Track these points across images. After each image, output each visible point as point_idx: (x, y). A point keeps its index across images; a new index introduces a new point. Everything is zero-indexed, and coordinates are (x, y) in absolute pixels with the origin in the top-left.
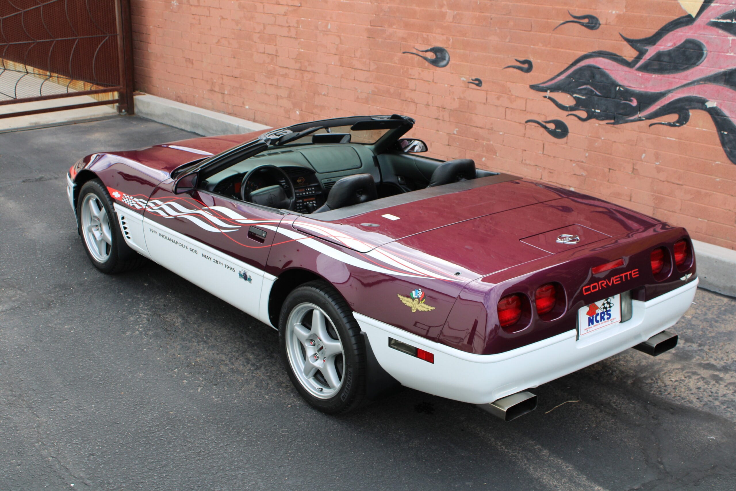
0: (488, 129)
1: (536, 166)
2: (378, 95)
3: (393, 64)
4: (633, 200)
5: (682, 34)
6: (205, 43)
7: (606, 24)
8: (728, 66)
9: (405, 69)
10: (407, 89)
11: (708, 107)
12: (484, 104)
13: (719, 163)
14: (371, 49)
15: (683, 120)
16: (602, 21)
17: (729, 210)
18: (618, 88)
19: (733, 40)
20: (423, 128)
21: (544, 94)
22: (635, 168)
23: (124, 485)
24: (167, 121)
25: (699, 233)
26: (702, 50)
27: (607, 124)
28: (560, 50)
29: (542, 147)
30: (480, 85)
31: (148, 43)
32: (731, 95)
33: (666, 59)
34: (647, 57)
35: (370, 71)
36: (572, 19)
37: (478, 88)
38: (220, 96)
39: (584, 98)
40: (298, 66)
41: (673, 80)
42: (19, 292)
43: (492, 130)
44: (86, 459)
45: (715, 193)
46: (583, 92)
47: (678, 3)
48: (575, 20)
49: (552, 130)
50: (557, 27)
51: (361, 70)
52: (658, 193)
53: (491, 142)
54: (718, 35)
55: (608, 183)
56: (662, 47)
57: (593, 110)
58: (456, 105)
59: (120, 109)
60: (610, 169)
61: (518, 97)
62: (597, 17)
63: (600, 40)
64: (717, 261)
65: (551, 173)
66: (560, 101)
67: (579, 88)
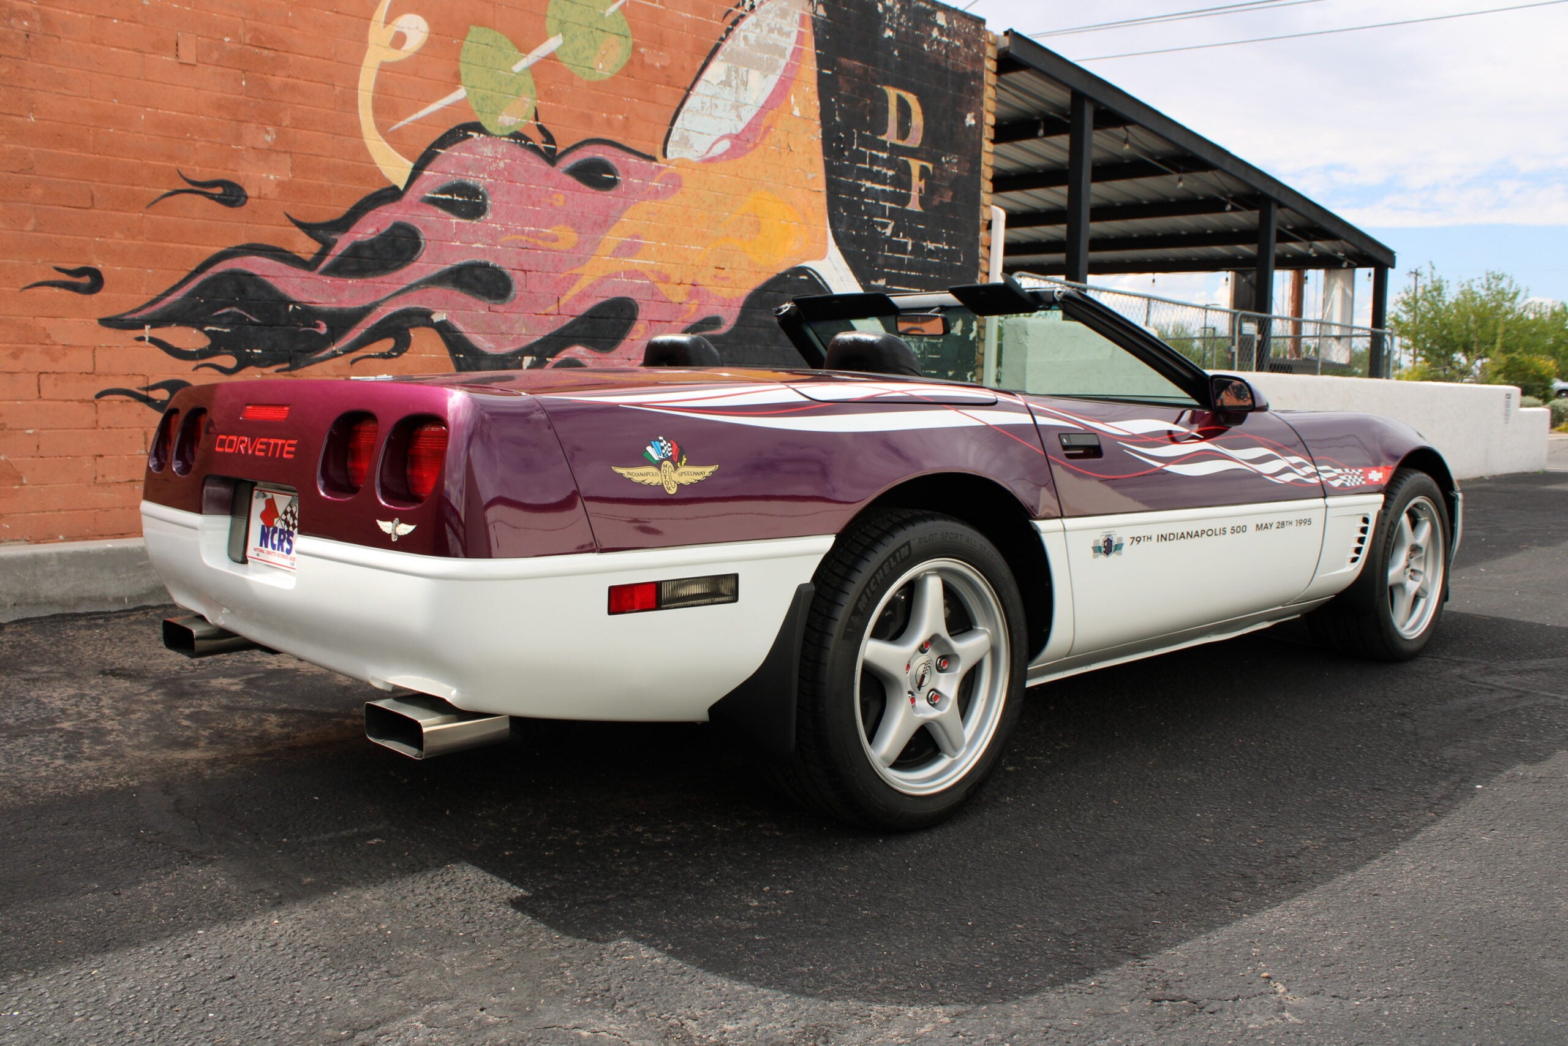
1: (132, 481)
5: (387, 214)
7: (259, 198)
8: (455, 260)
11: (435, 321)
15: (403, 345)
16: (251, 192)
18: (291, 307)
19: (457, 223)
21: (138, 333)
26: (418, 238)
27: (278, 371)
28: (166, 244)
29: (142, 439)
32: (463, 301)
33: (367, 253)
34: (338, 250)
36: (189, 187)
39: (229, 330)
41: (382, 285)
43: (3, 429)
46: (225, 320)
47: (378, 168)
48: (196, 188)
49: (161, 401)
50: (156, 201)
54: (437, 217)
56: (360, 236)
57: (248, 351)
61: (71, 346)
62: (240, 184)
63: (249, 225)
66: (176, 343)
67: (215, 314)
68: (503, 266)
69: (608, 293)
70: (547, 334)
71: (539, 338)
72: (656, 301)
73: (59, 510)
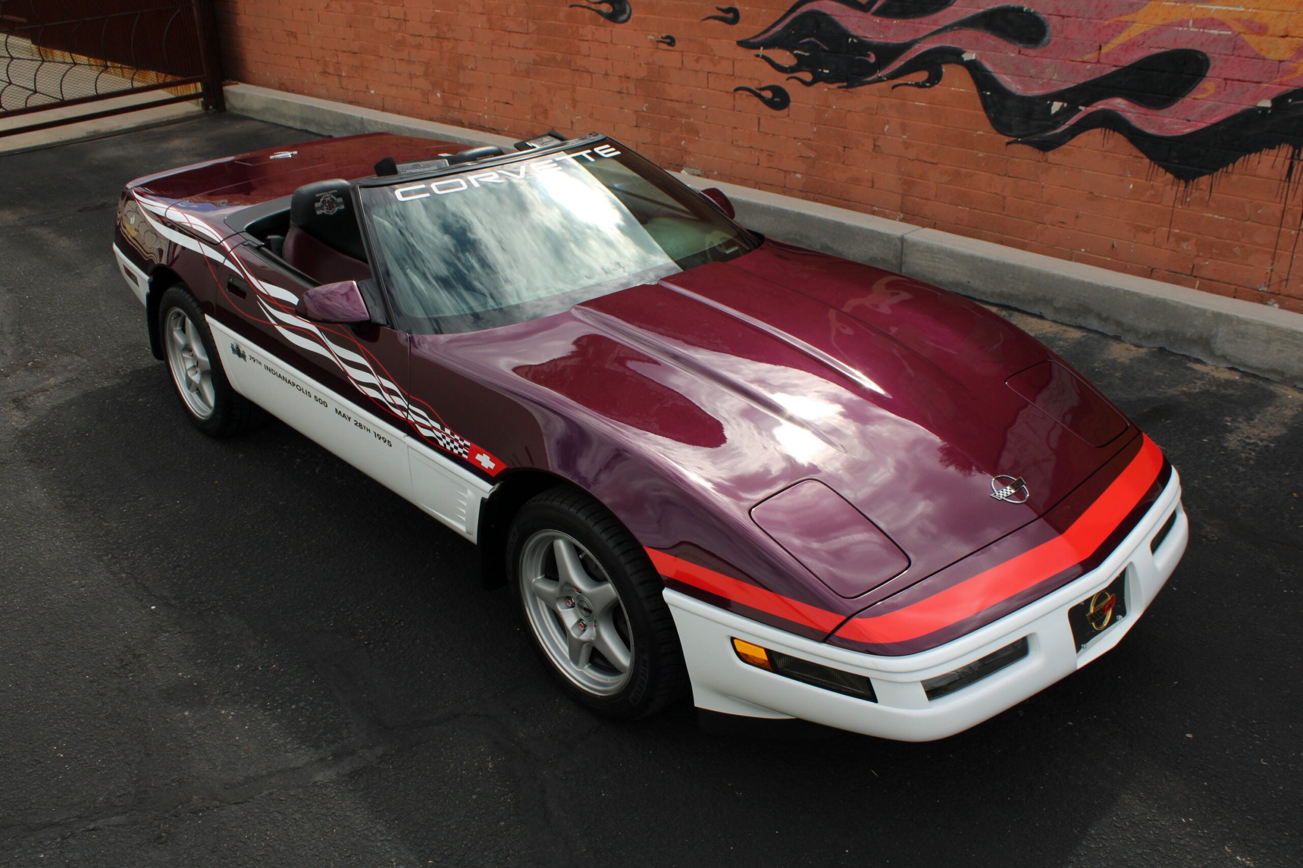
0: (687, 103)
1: (751, 147)
2: (542, 65)
3: (558, 23)
4: (875, 186)
6: (311, 9)
8: (988, 5)
9: (574, 29)
10: (578, 55)
11: (965, 59)
12: (680, 69)
13: (982, 133)
14: (528, 4)
15: (935, 78)
17: (996, 194)
18: (850, 40)
20: (603, 105)
21: (756, 52)
22: (877, 144)
23: (221, 603)
24: (269, 118)
25: (960, 225)
27: (839, 87)
29: (757, 122)
30: (673, 44)
31: (236, 14)
32: (993, 43)
35: (528, 33)
37: (671, 48)
38: (336, 79)
39: (807, 54)
40: (434, 32)
41: (920, 26)
42: (77, 358)
43: (692, 103)
44: (170, 572)
45: (977, 172)
46: (806, 47)
49: (769, 99)
51: (518, 32)
52: (907, 176)
53: (692, 120)
55: (843, 166)
57: (820, 70)
58: (643, 73)
59: (205, 106)
60: (845, 147)
61: (723, 57)
64: (982, 260)
65: (770, 156)
66: (777, 61)
67: (801, 42)
68: (1038, 11)
69: (1165, 44)
70: (1082, 81)
71: (1072, 85)
72: (1239, 56)
73: (715, 157)
